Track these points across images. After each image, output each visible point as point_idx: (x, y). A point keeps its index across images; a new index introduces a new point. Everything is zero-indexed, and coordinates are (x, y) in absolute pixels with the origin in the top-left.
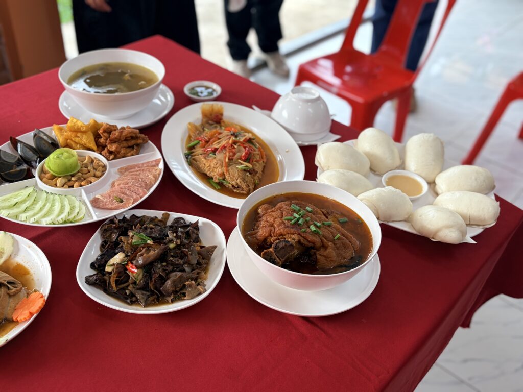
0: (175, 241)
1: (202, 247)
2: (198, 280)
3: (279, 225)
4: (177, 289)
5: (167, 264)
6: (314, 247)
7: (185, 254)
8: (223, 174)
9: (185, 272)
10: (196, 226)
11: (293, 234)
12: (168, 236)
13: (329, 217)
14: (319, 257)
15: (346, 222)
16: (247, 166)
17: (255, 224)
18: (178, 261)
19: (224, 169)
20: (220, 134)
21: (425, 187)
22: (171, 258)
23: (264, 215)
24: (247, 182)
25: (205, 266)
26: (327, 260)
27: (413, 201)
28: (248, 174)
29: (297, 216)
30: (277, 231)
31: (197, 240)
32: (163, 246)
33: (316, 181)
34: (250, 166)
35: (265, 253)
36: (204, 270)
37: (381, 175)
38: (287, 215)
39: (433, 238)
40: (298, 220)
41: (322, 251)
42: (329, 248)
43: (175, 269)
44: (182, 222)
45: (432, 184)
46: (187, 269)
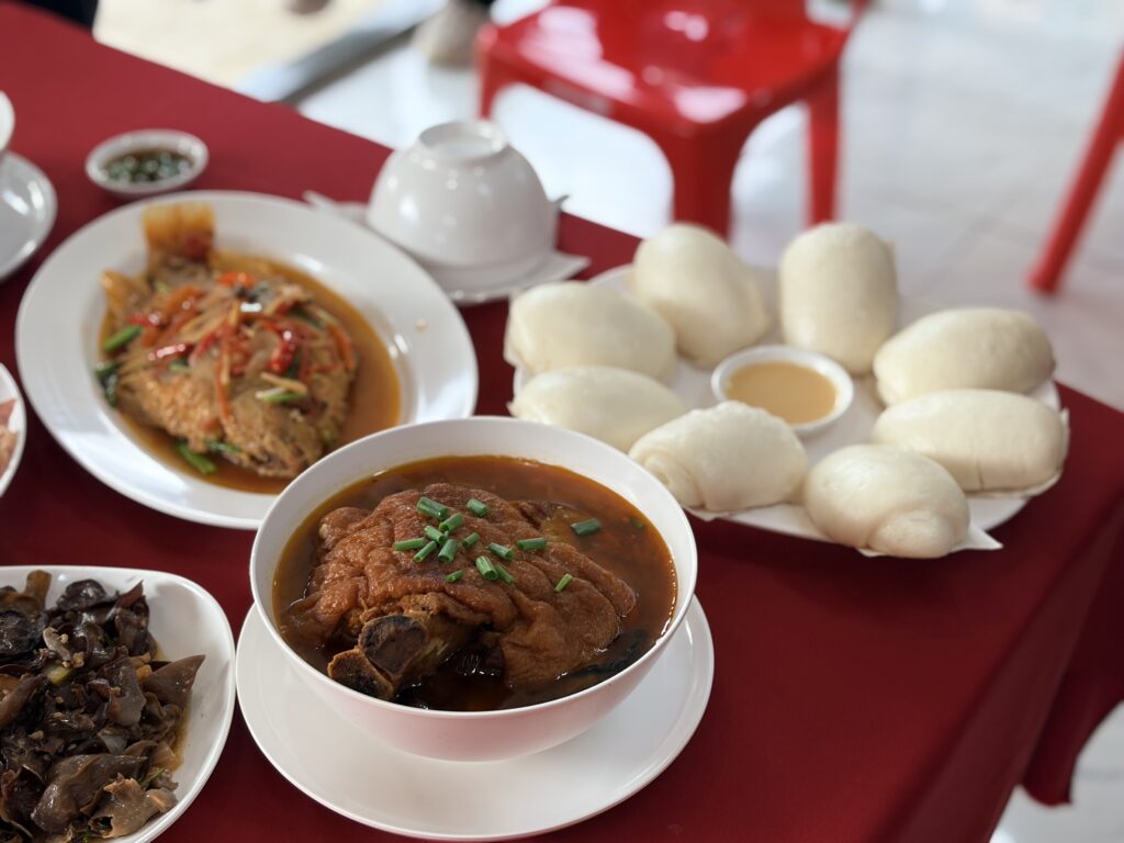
0: (66, 657)
1: (156, 665)
2: (149, 771)
3: (380, 570)
4: (81, 810)
5: (47, 734)
6: (492, 623)
7: (99, 694)
8: (216, 426)
9: (108, 751)
10: (136, 602)
11: (424, 593)
12: (44, 646)
13: (543, 523)
14: (509, 652)
15: (597, 531)
16: (290, 392)
17: (312, 574)
18: (79, 719)
19: (219, 408)
20: (200, 296)
21: (844, 392)
22: (58, 714)
23: (337, 541)
24: (293, 440)
25: (170, 724)
26: (537, 661)
27: (805, 439)
28: (295, 414)
29: (435, 534)
30: (376, 589)
31: (144, 644)
32: (25, 680)
33: (507, 413)
34: (299, 388)
35: (340, 663)
36: (168, 737)
37: (709, 368)
38: (406, 536)
39: (868, 547)
40: (439, 546)
41: (519, 635)
42: (539, 619)
43: (73, 746)
44: (90, 592)
45: (864, 377)
46: (110, 742)
